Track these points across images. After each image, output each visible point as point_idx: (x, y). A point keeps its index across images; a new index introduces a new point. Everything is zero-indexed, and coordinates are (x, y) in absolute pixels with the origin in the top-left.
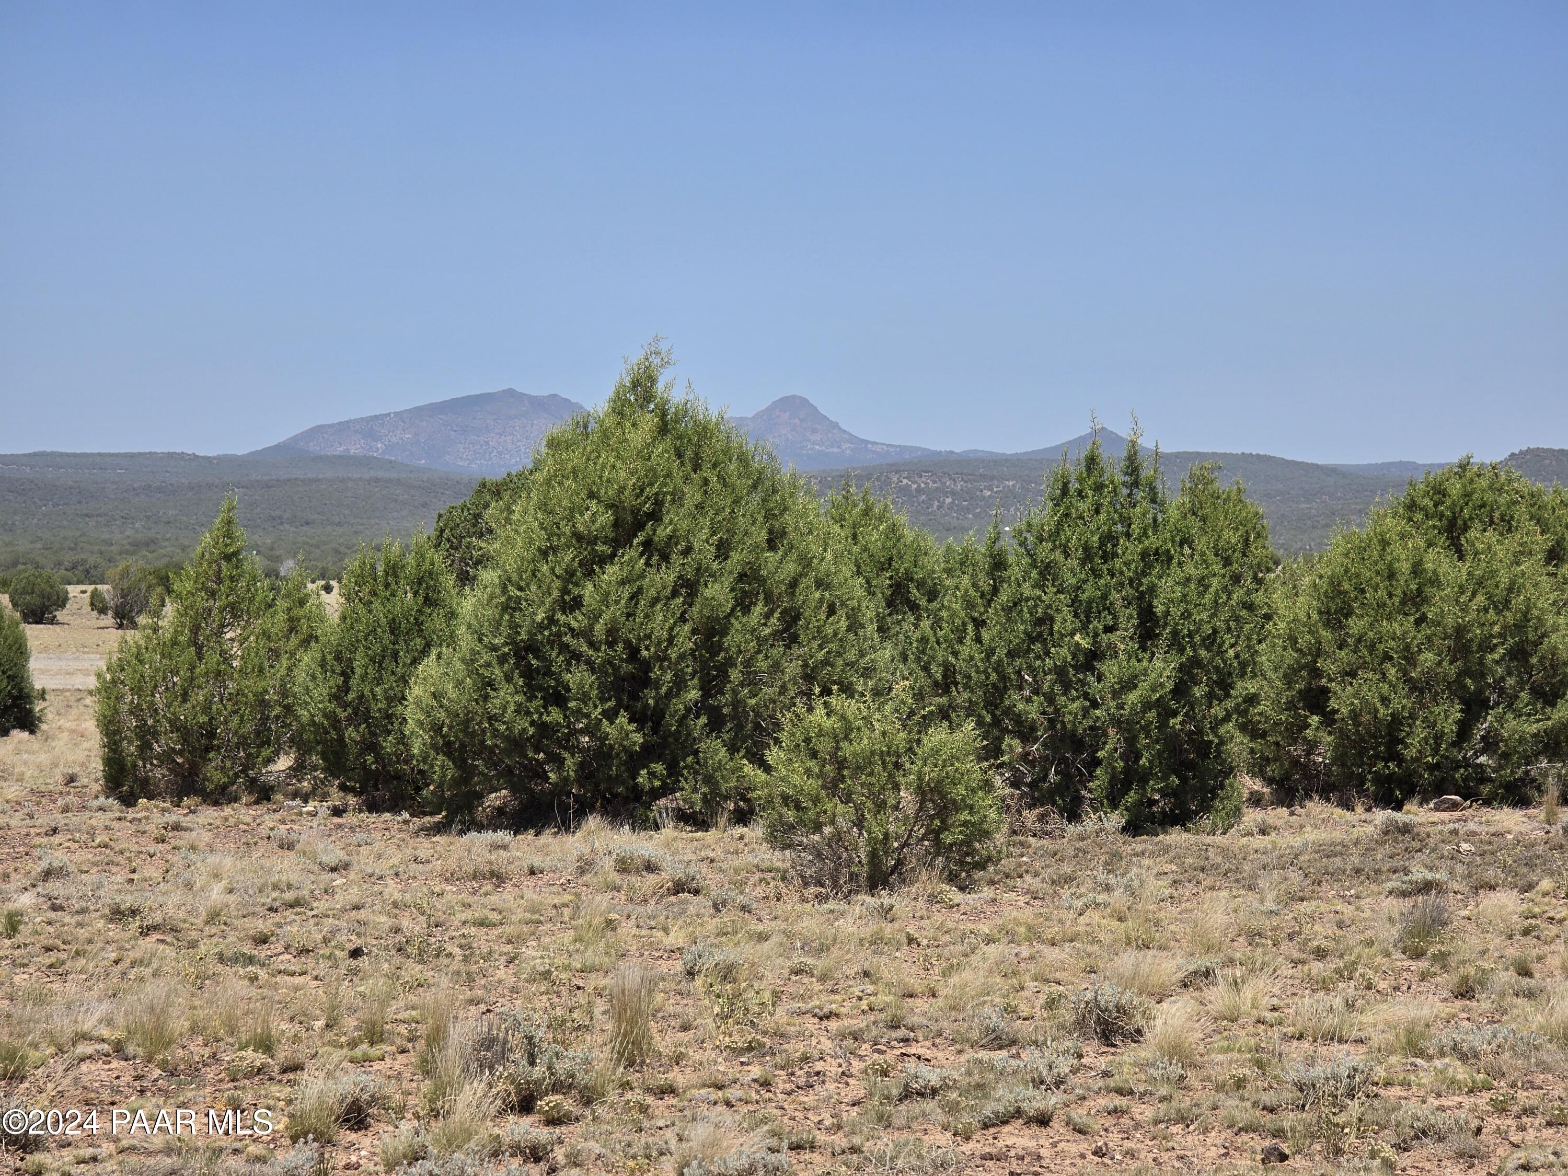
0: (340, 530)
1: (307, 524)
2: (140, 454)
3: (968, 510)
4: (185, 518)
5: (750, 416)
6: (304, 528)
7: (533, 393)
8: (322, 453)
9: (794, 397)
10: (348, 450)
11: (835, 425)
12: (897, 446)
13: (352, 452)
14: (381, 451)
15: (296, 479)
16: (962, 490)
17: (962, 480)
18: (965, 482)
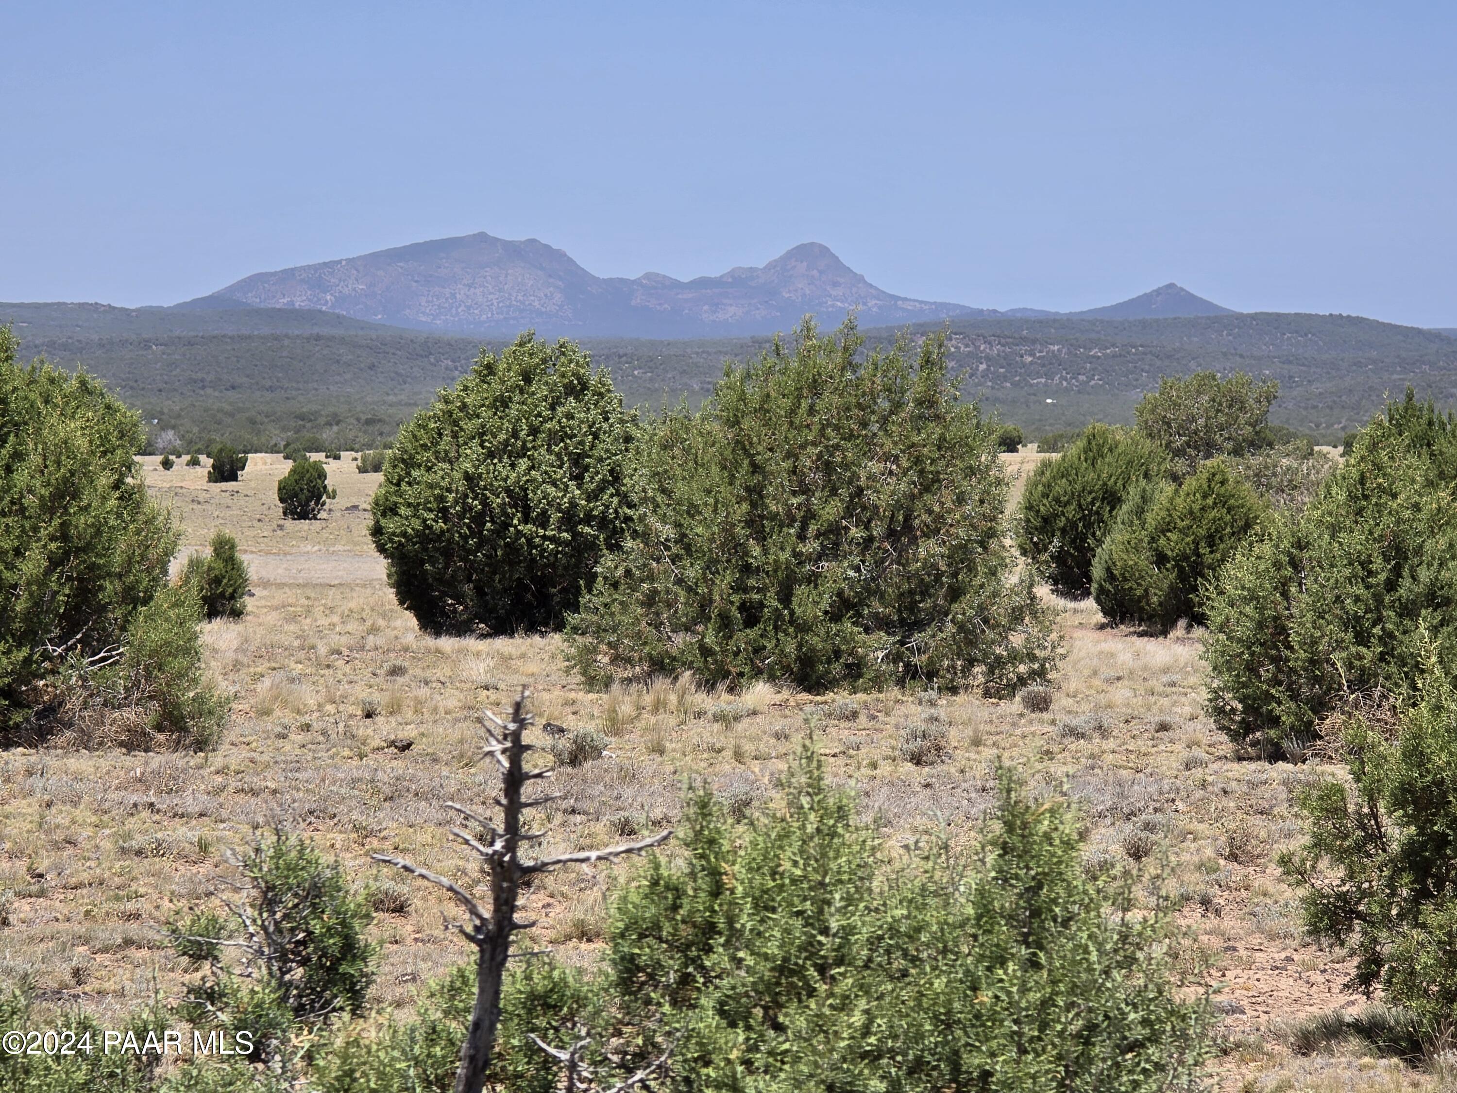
0: (269, 395)
1: (233, 388)
2: (45, 305)
3: (1005, 378)
5: (761, 267)
6: (229, 393)
7: (508, 238)
8: (262, 306)
9: (812, 244)
10: (292, 303)
11: (861, 279)
12: (932, 304)
13: (297, 305)
14: (330, 304)
15: (224, 336)
16: (998, 355)
17: (999, 343)
18: (1003, 345)
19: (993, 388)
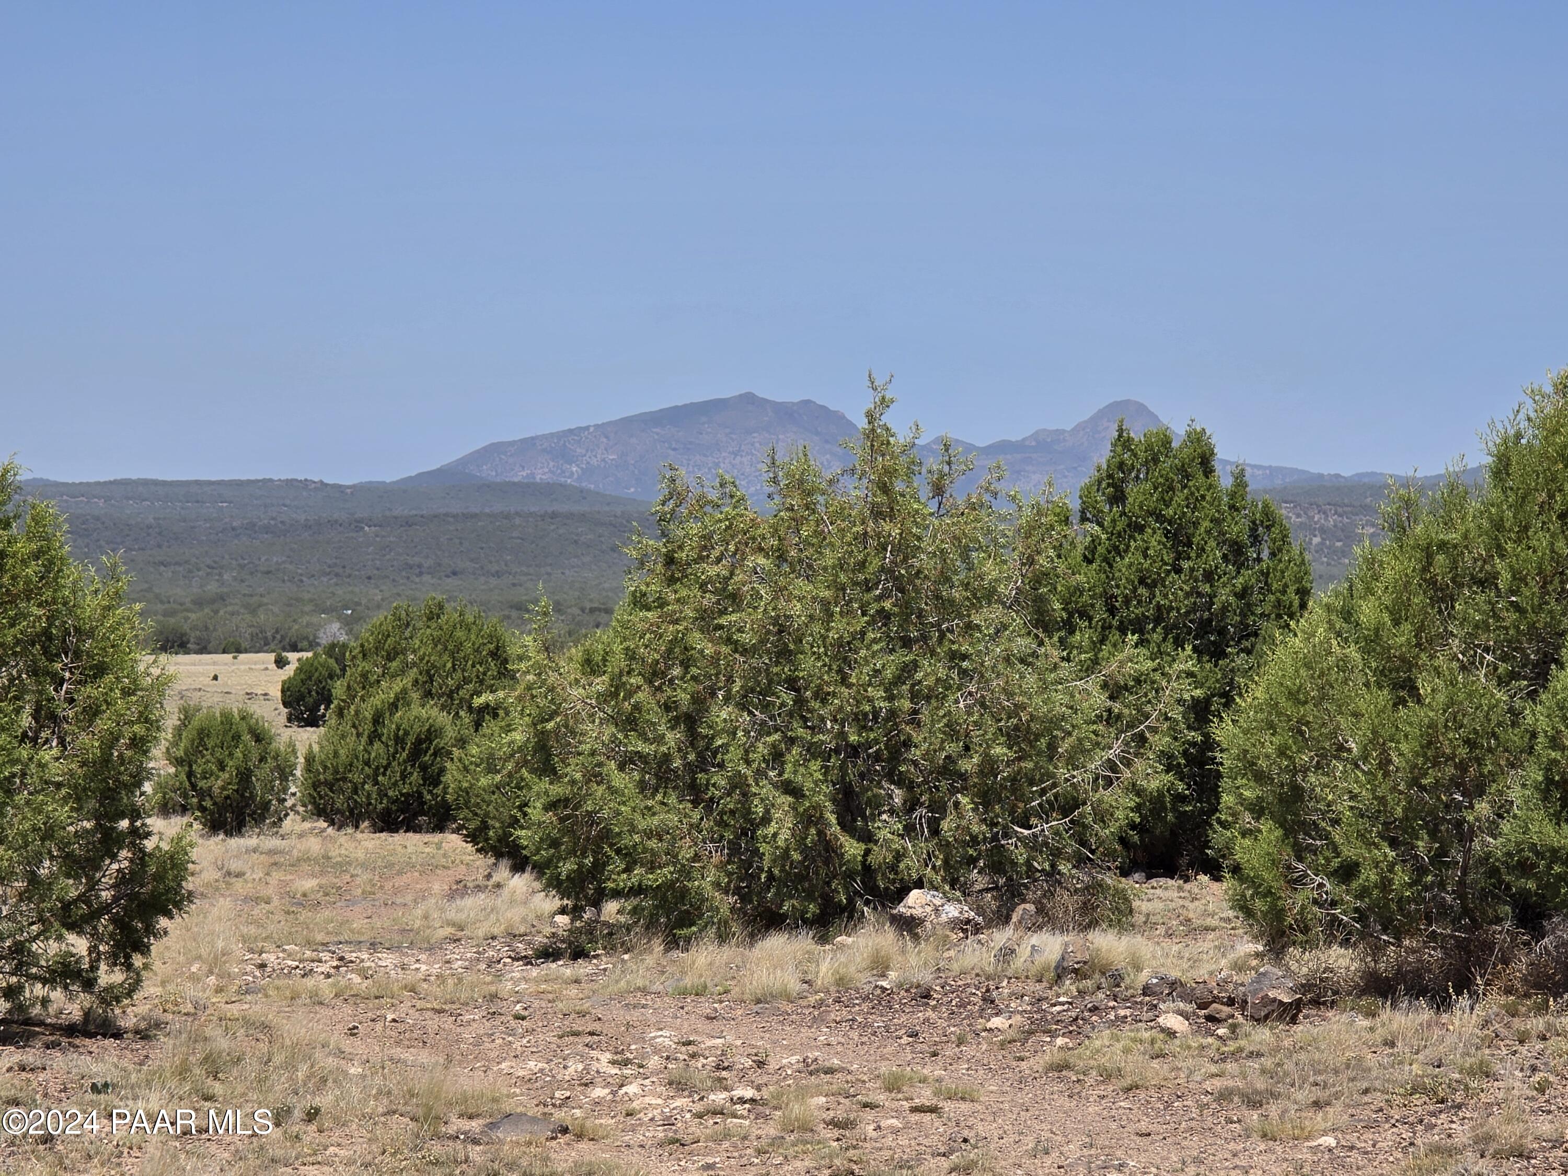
0: (493, 581)
2: (249, 482)
4: (291, 567)
5: (1069, 429)
6: (449, 580)
7: (779, 400)
8: (498, 480)
9: (1127, 402)
10: (533, 475)
13: (538, 478)
14: (576, 476)
15: (446, 515)
16: (1335, 526)
17: (1336, 513)
18: (1340, 515)
19: (1328, 564)
